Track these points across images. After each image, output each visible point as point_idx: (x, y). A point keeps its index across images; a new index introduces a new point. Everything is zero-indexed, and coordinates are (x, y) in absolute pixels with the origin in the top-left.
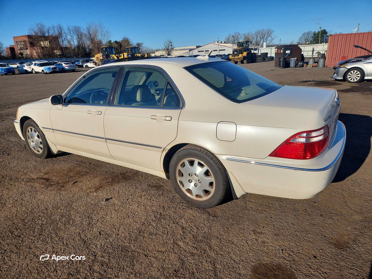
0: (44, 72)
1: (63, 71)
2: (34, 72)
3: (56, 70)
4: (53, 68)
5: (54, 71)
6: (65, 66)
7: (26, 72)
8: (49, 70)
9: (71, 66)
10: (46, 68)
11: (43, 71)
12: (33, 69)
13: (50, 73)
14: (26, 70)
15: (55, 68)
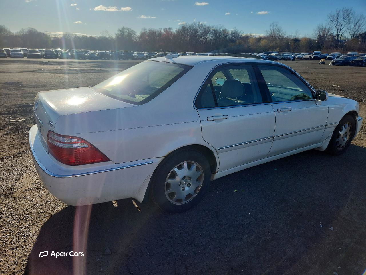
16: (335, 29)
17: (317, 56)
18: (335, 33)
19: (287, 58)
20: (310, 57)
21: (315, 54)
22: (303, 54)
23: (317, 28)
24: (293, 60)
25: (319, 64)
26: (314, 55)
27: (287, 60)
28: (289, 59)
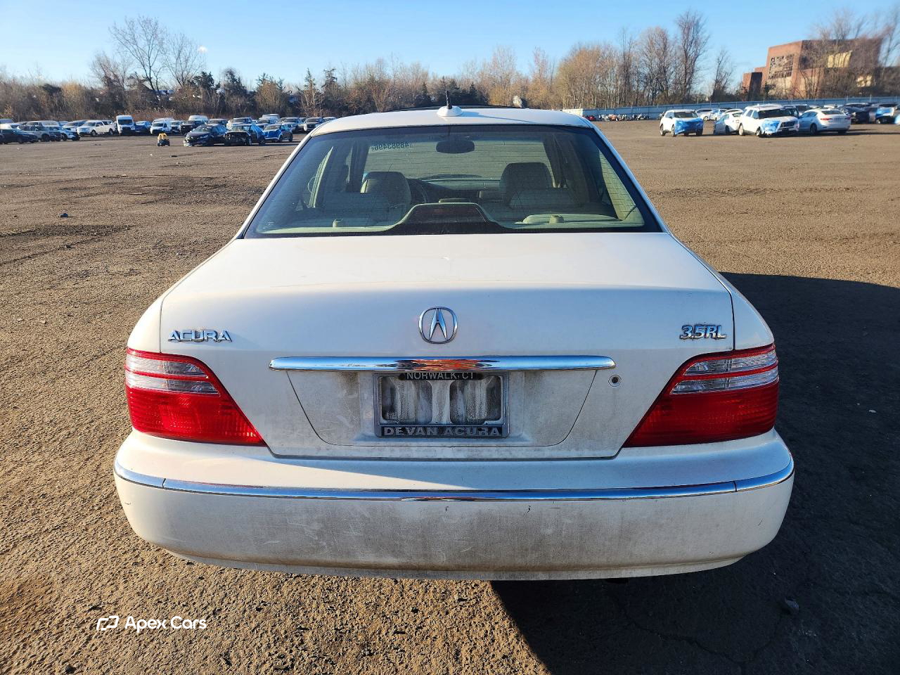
0: (761, 132)
1: (813, 130)
2: (741, 133)
3: (790, 129)
4: (785, 124)
5: (785, 132)
6: (822, 118)
7: (728, 131)
8: (774, 128)
9: (837, 119)
10: (767, 123)
11: (759, 129)
12: (741, 124)
13: (774, 135)
14: (727, 127)
15: (792, 123)
16: (137, 63)
17: (129, 128)
18: (141, 73)
19: (58, 134)
20: (111, 129)
21: (121, 122)
22: (93, 124)
23: (95, 59)
24: (74, 139)
25: (159, 145)
26: (122, 126)
27: (59, 141)
28: (65, 138)
